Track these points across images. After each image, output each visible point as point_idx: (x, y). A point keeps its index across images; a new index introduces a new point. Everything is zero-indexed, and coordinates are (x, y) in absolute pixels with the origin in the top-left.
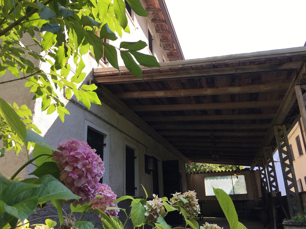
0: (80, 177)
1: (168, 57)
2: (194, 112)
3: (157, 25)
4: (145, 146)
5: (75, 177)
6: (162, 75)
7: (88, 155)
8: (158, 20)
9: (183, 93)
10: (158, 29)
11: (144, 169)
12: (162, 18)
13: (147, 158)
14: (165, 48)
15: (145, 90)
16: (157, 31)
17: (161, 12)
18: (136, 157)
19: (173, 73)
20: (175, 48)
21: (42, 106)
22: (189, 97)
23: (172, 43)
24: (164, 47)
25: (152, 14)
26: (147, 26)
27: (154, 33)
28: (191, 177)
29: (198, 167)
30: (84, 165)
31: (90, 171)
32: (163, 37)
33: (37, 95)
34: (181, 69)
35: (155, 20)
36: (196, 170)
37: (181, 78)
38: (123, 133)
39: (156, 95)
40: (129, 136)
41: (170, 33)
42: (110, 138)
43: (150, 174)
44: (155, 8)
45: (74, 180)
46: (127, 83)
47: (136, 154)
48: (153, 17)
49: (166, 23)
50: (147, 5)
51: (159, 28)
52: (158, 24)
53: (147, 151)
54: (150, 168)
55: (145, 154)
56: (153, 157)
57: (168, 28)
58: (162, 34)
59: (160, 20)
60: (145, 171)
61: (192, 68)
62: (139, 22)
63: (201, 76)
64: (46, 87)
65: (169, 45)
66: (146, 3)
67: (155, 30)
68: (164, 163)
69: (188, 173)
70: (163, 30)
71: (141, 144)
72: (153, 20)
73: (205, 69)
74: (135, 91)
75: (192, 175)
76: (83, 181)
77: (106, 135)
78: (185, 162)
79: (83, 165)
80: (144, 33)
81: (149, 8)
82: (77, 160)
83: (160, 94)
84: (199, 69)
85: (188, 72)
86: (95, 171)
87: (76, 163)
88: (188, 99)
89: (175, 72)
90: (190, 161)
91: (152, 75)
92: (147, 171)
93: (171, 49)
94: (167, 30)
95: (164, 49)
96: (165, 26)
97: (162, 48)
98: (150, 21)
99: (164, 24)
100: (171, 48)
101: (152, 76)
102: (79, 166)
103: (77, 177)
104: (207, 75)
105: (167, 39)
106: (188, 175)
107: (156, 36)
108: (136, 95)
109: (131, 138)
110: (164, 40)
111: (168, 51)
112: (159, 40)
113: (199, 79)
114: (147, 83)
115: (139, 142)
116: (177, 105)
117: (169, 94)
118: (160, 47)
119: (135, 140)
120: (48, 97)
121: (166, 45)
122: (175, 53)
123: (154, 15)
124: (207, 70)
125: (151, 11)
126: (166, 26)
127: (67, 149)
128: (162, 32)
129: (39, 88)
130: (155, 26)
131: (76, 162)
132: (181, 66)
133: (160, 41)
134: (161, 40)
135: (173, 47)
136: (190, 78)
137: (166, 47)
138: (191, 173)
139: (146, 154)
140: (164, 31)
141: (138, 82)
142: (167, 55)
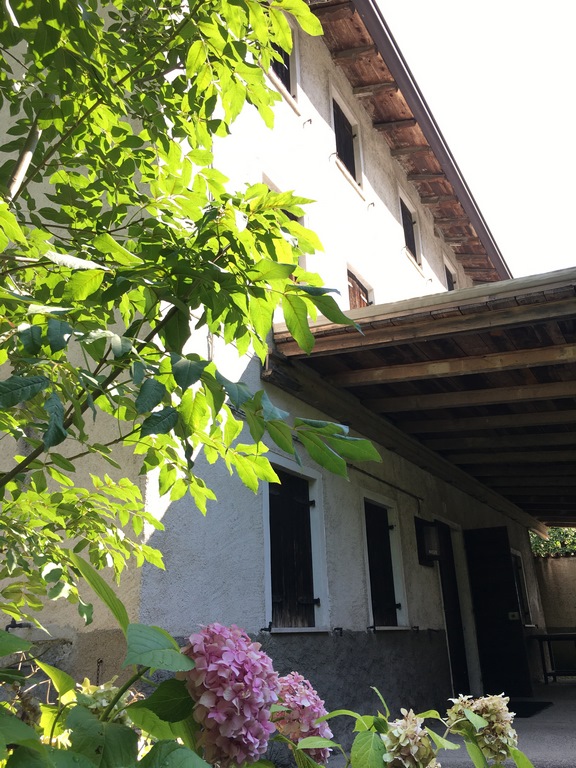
0: (230, 717)
1: (457, 258)
2: (538, 405)
3: (423, 185)
4: (415, 497)
5: (220, 719)
6: (439, 326)
7: (242, 666)
8: (426, 172)
9: (498, 362)
10: (426, 193)
11: (416, 555)
12: (435, 166)
13: (421, 526)
14: (447, 239)
15: (401, 361)
16: (424, 199)
17: (431, 153)
18: (392, 527)
19: (467, 317)
20: (476, 235)
21: (161, 485)
22: (518, 371)
23: (465, 224)
24: (446, 236)
25: (409, 161)
26: (397, 192)
27: (415, 207)
28: (549, 565)
29: (567, 536)
30: (237, 692)
31: (248, 703)
32: (440, 211)
33: (148, 465)
34: (486, 307)
35: (418, 173)
36: (563, 544)
37: (490, 328)
38: (355, 468)
39: (430, 373)
40: (370, 475)
41: (457, 200)
42: (324, 485)
43: (432, 566)
44: (413, 145)
45: (218, 725)
46: (354, 350)
47: (393, 518)
48: (411, 168)
49: (446, 177)
50: (394, 141)
51: (430, 192)
52: (424, 181)
53: (419, 509)
54: (430, 552)
55: (415, 517)
56: (436, 523)
57: (451, 189)
58: (437, 205)
59: (428, 172)
60: (418, 561)
61: (516, 302)
62: (375, 188)
63: (544, 320)
64: (165, 447)
65: (459, 228)
66: (391, 137)
67: (417, 199)
68: (469, 535)
69: (539, 556)
70: (439, 193)
71: (403, 491)
72: (412, 175)
73: (553, 299)
74: (377, 366)
75: (550, 560)
76: (237, 724)
77: (314, 480)
78: (528, 528)
79: (234, 691)
80: (391, 211)
81: (398, 148)
82: (221, 683)
83: (440, 369)
84: (537, 301)
85: (507, 313)
86: (260, 700)
87: (220, 689)
88: (516, 376)
89: (474, 316)
90: (542, 525)
91: (414, 328)
92: (425, 560)
93: (466, 239)
94: (449, 194)
95: (446, 241)
96: (444, 184)
97: (441, 240)
98: (404, 178)
99: (441, 180)
100: (464, 235)
101: (414, 330)
102: (227, 696)
103: (224, 718)
104: (560, 314)
105: (452, 214)
106: (541, 560)
107: (422, 213)
108: (379, 375)
109: (377, 479)
110: (445, 219)
111: (456, 245)
112: (432, 220)
113: (540, 325)
114: (405, 347)
115: (398, 488)
116: (487, 390)
117: (463, 367)
118: (436, 238)
119: (387, 483)
120: (170, 467)
121: (451, 230)
122: (475, 246)
123: (412, 162)
124: (557, 303)
125: (404, 154)
126: (447, 183)
127: (203, 655)
128: (435, 201)
129: (152, 451)
130: (417, 187)
131: (220, 685)
132: (486, 299)
133: (435, 222)
134: (436, 220)
135: (470, 233)
136: (516, 327)
137: (451, 235)
138: (548, 556)
139: (417, 515)
140: (443, 197)
141: (380, 346)
142: (456, 253)
